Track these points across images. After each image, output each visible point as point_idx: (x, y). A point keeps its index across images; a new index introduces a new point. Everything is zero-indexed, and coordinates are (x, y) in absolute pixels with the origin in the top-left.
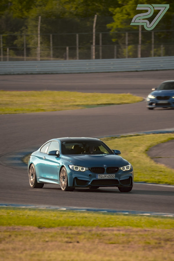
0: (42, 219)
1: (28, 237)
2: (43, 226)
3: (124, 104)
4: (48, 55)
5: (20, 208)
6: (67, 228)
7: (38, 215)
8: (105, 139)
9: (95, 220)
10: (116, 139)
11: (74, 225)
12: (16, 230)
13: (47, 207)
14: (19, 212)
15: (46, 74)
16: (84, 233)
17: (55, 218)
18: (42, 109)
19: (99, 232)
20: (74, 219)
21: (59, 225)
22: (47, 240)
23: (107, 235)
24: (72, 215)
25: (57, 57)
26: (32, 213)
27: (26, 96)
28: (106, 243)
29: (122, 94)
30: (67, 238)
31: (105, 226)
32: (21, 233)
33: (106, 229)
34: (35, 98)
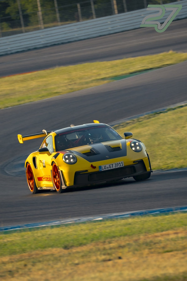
0: (68, 236)
1: (51, 262)
2: (71, 245)
3: (166, 66)
4: (54, 20)
5: (38, 228)
6: (104, 242)
7: (63, 232)
8: (146, 117)
9: (143, 225)
10: (162, 114)
11: (114, 237)
12: (34, 256)
13: (76, 221)
14: (36, 233)
15: (55, 45)
16: (129, 244)
17: (87, 231)
18: (55, 91)
19: (148, 240)
20: (113, 229)
21: (92, 240)
22: (77, 262)
23: (160, 242)
24: (111, 223)
25: (66, 20)
26: (55, 231)
27: (32, 79)
28: (159, 253)
29: (162, 54)
30: (104, 254)
31: (157, 231)
32: (41, 259)
33: (158, 234)
34: (45, 79)
